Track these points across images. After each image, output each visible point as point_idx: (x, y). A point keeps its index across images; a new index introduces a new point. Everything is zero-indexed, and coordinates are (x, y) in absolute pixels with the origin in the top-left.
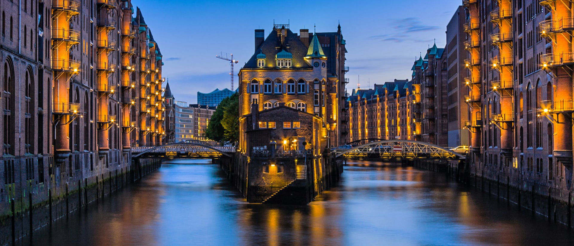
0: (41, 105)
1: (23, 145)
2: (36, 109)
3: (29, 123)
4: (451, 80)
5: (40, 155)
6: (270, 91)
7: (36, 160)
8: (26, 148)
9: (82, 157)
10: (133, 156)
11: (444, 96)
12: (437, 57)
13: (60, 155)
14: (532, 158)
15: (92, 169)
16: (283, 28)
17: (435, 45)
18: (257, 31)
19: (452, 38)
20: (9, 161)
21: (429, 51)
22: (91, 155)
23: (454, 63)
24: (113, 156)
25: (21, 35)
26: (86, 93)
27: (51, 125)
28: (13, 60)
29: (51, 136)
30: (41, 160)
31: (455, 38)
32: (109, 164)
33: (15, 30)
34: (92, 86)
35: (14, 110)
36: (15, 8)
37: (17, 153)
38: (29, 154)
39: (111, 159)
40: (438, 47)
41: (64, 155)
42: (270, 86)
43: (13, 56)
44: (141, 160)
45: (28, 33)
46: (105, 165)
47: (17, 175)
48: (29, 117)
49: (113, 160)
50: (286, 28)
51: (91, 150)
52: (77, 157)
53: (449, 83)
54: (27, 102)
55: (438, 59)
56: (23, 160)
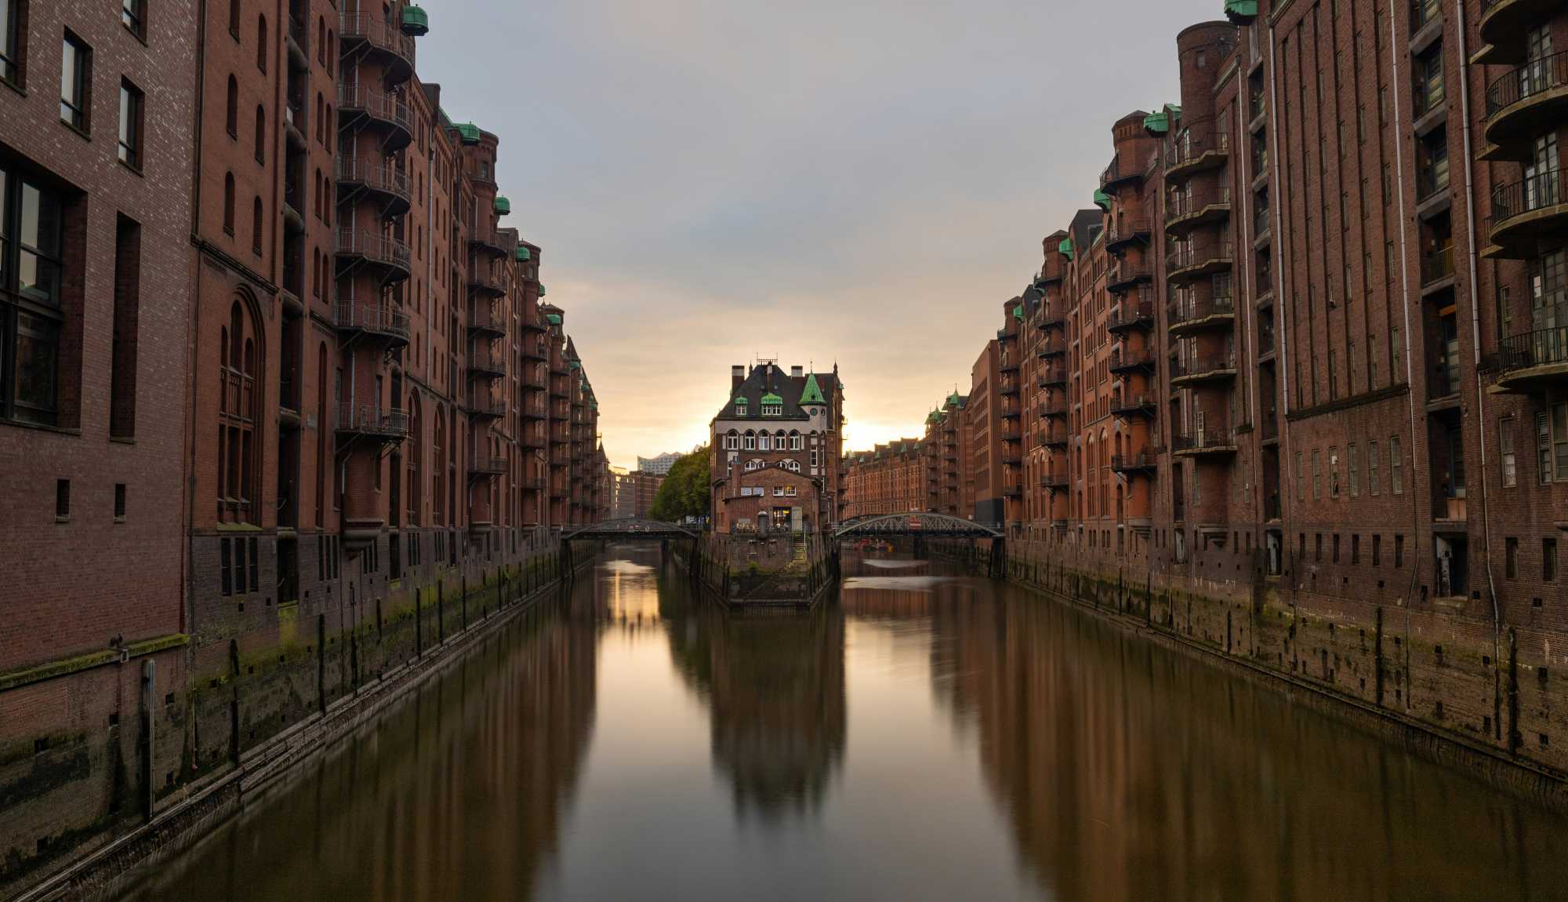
0: (453, 459)
1: (431, 513)
2: (448, 464)
3: (438, 482)
4: (981, 434)
5: (452, 529)
6: (752, 447)
7: (447, 535)
8: (435, 518)
9: (502, 532)
10: (563, 537)
11: (968, 458)
12: (959, 407)
13: (477, 529)
14: (1095, 531)
15: (514, 552)
16: (770, 363)
17: (956, 392)
18: (734, 367)
19: (980, 382)
20: (414, 534)
21: (949, 399)
22: (513, 532)
23: (983, 413)
24: (539, 535)
25: (430, 359)
26: (508, 447)
27: (465, 487)
28: (420, 393)
29: (465, 504)
30: (452, 535)
31: (985, 381)
32: (534, 546)
33: (422, 351)
34: (514, 437)
35: (420, 463)
36: (423, 321)
37: (423, 524)
38: (438, 526)
39: (537, 539)
40: (961, 394)
41: (483, 529)
42: (752, 440)
43: (420, 389)
44: (572, 543)
45: (439, 358)
46: (529, 547)
47: (423, 555)
48: (437, 474)
49: (540, 542)
50: (773, 364)
51: (514, 525)
52: (497, 533)
53: (976, 439)
54: (435, 453)
55: (961, 410)
56: (431, 533)
